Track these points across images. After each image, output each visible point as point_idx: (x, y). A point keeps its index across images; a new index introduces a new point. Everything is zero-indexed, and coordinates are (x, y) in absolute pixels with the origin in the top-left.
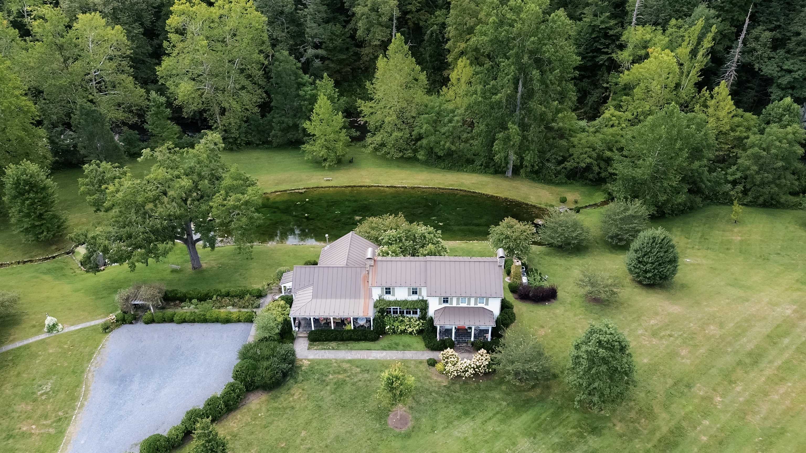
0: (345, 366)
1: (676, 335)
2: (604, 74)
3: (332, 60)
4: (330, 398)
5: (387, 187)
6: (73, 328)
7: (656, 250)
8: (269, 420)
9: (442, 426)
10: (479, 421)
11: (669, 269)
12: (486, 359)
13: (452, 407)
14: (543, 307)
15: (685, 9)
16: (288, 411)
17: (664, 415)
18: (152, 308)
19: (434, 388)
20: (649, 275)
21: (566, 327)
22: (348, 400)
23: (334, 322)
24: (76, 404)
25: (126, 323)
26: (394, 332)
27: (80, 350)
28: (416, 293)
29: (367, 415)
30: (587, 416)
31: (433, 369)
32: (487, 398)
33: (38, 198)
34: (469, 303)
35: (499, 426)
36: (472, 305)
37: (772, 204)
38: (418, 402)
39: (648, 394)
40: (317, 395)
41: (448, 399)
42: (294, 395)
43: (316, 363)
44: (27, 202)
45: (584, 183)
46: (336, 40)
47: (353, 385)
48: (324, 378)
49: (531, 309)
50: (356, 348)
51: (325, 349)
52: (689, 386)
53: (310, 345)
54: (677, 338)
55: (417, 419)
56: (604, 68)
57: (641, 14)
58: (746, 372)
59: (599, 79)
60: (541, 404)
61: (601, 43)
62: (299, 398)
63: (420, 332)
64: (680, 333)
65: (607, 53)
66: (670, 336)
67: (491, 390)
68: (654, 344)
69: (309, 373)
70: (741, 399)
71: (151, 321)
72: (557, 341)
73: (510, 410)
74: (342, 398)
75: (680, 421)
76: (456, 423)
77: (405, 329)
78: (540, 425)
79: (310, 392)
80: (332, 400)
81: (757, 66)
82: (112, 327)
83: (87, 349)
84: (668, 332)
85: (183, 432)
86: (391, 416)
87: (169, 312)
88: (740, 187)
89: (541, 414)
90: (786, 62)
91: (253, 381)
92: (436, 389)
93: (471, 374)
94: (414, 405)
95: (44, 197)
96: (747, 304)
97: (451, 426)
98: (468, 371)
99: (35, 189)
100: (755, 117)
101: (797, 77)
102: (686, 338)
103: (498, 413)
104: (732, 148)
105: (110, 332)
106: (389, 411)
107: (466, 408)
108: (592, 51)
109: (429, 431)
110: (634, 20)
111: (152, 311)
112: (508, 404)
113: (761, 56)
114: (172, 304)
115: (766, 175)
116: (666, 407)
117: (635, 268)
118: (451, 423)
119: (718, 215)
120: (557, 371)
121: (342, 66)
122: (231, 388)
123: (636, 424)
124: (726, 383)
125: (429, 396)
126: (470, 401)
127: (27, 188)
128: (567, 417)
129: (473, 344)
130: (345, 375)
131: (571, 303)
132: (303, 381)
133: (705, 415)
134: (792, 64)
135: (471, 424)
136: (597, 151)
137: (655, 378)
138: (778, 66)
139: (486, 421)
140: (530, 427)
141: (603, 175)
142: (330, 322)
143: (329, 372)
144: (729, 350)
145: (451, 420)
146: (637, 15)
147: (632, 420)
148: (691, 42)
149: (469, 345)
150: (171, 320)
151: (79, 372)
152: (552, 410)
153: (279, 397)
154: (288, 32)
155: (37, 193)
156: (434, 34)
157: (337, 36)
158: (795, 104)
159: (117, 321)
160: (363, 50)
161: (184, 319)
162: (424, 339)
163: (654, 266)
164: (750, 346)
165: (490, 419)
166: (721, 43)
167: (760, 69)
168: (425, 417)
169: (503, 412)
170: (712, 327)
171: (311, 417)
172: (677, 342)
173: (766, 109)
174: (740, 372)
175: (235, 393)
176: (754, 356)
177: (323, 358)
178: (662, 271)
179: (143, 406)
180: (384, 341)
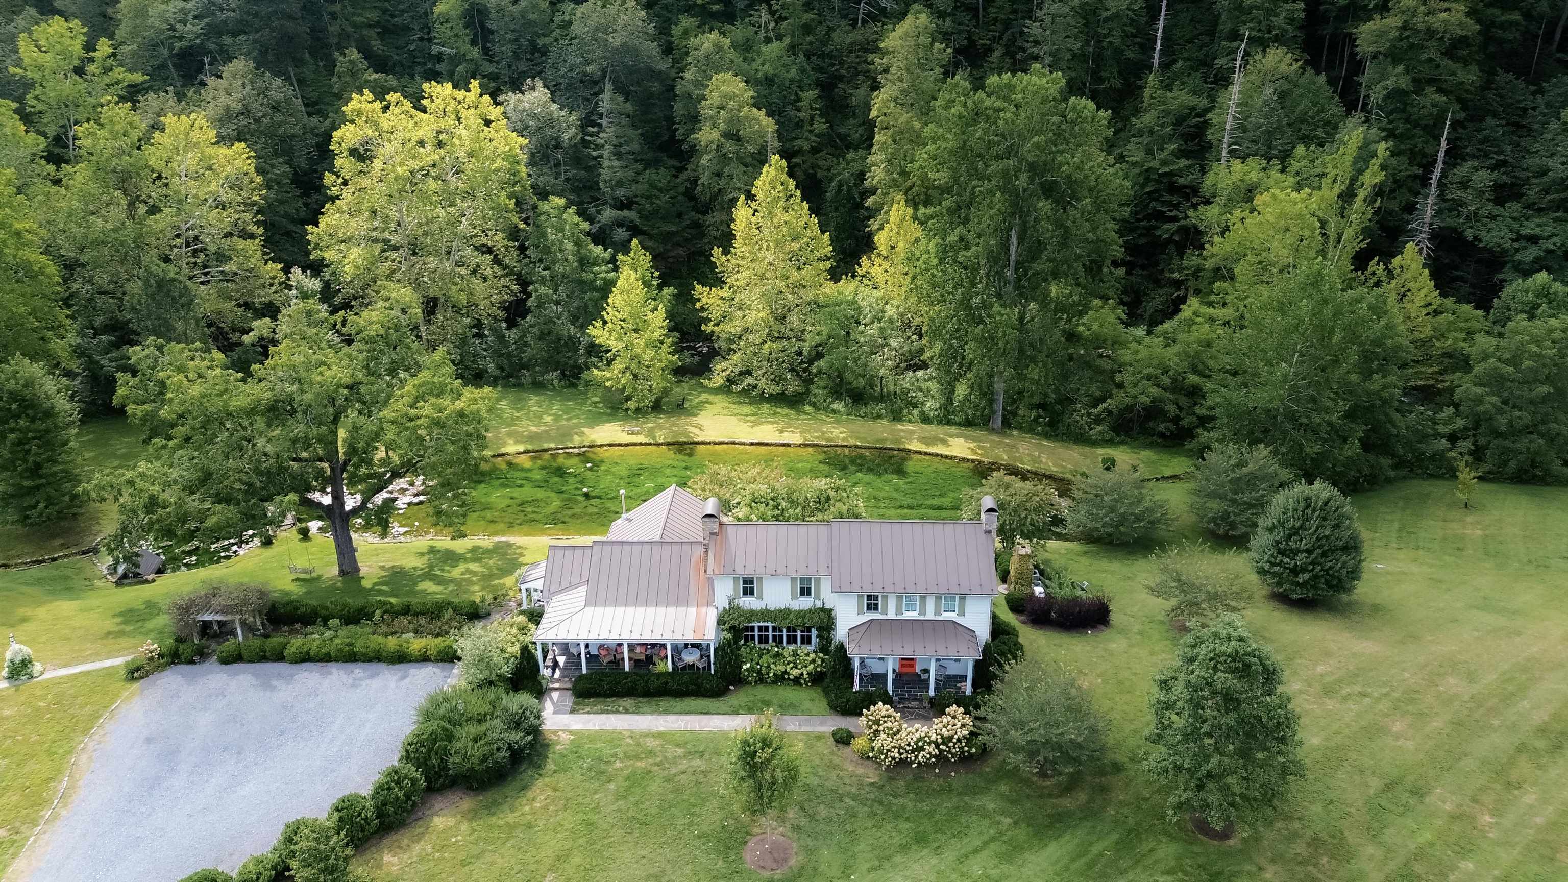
0: (651, 743)
1: (1376, 694)
2: (1171, 258)
3: (648, 235)
4: (615, 807)
5: (752, 444)
6: (64, 672)
7: (1313, 524)
8: (475, 850)
9: (868, 865)
10: (950, 855)
11: (1345, 563)
12: (963, 726)
13: (889, 827)
14: (1083, 638)
15: (1320, 133)
16: (518, 832)
17: (1370, 850)
18: (239, 631)
19: (848, 788)
20: (1304, 577)
21: (1135, 674)
22: (654, 811)
23: (630, 659)
24: (42, 813)
25: (180, 663)
26: (761, 680)
27: (72, 711)
28: (809, 594)
29: (697, 843)
30: (1196, 849)
31: (846, 751)
32: (967, 809)
33: (35, 431)
34: (923, 612)
35: (996, 866)
36: (930, 615)
37: (1535, 476)
38: (812, 817)
39: (1330, 807)
40: (587, 800)
41: (880, 810)
42: (534, 799)
43: (588, 737)
44: (12, 436)
45: (1148, 441)
46: (658, 198)
47: (667, 780)
48: (603, 767)
49: (1057, 641)
50: (675, 710)
51: (608, 712)
52: (1418, 792)
53: (575, 703)
54: (1378, 700)
55: (810, 851)
56: (1172, 249)
57: (1236, 143)
58: (1540, 767)
59: (1163, 270)
60: (1089, 824)
61: (1163, 202)
62: (545, 807)
63: (817, 679)
64: (1384, 690)
65: (1174, 219)
66: (1363, 695)
67: (975, 794)
68: (1331, 710)
69: (571, 757)
70: (1539, 820)
71: (234, 658)
72: (1117, 699)
73: (1022, 833)
74: (642, 807)
75: (1408, 861)
76: (898, 859)
77: (785, 672)
78: (1090, 865)
79: (570, 795)
80: (620, 810)
81: (1469, 234)
82: (147, 668)
83: (88, 709)
84: (1358, 688)
85: (274, 868)
86: (751, 844)
87: (276, 640)
88: (1466, 445)
89: (1091, 844)
90: (1525, 223)
91: (444, 767)
92: (854, 790)
93: (932, 756)
94: (803, 822)
95: (47, 431)
96: (1518, 639)
97: (887, 865)
98: (924, 750)
99: (30, 412)
100: (1480, 313)
101: (1552, 247)
102: (1399, 700)
103: (993, 839)
104: (1440, 373)
105: (141, 678)
106: (748, 833)
107: (922, 828)
108: (1148, 218)
109: (839, 874)
110: (1224, 154)
111: (241, 638)
112: (1016, 823)
113: (1476, 214)
114: (286, 628)
115: (1518, 413)
116: (1374, 835)
117: (1273, 564)
118: (888, 858)
119: (1428, 495)
120: (1121, 758)
121: (669, 247)
122: (395, 777)
123: (1310, 868)
124: (1498, 787)
125: (837, 805)
126: (930, 815)
127: (14, 406)
128: (1151, 850)
129: (932, 701)
130: (651, 761)
131: (1141, 633)
132: (555, 772)
133: (1464, 851)
134: (1539, 225)
135: (934, 861)
136: (1171, 373)
137: (1340, 775)
138: (1511, 231)
139: (967, 857)
140: (1067, 869)
141: (1185, 422)
142: (623, 659)
143: (615, 755)
144: (1496, 723)
145: (887, 853)
146: (1230, 145)
147: (1300, 859)
148: (1339, 178)
149: (926, 704)
150: (279, 657)
151: (61, 751)
152: (1115, 836)
153: (500, 804)
154: (567, 180)
155: (33, 420)
156: (845, 188)
157: (661, 190)
158: (1558, 284)
159: (161, 656)
160: (708, 217)
161: (308, 653)
162: (826, 693)
163: (1313, 557)
164: (1539, 717)
165: (976, 851)
166: (1395, 198)
167: (1476, 238)
168: (829, 846)
169: (1005, 838)
170: (1451, 680)
171: (568, 844)
172: (1381, 707)
173: (1499, 297)
174: (1524, 767)
175: (401, 788)
176: (1552, 736)
177: (603, 728)
178: (1331, 568)
179: (192, 820)
180: (738, 697)
